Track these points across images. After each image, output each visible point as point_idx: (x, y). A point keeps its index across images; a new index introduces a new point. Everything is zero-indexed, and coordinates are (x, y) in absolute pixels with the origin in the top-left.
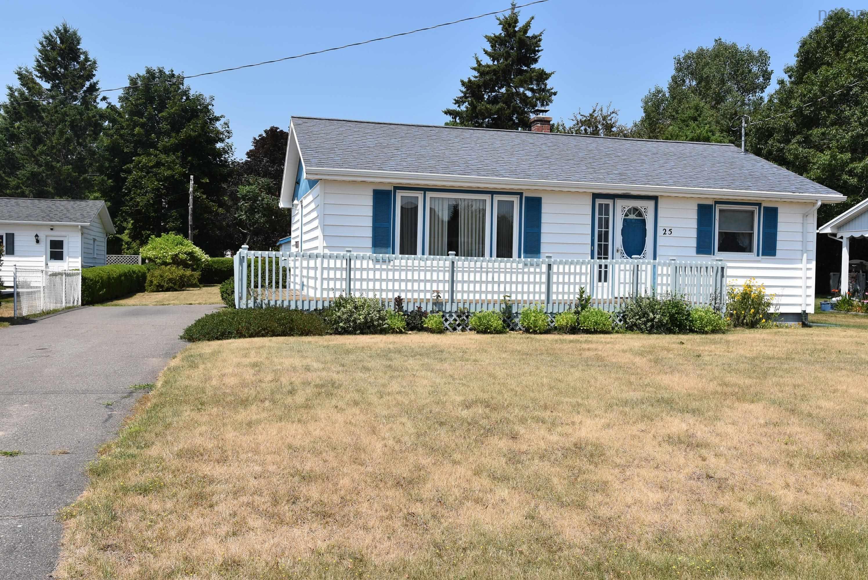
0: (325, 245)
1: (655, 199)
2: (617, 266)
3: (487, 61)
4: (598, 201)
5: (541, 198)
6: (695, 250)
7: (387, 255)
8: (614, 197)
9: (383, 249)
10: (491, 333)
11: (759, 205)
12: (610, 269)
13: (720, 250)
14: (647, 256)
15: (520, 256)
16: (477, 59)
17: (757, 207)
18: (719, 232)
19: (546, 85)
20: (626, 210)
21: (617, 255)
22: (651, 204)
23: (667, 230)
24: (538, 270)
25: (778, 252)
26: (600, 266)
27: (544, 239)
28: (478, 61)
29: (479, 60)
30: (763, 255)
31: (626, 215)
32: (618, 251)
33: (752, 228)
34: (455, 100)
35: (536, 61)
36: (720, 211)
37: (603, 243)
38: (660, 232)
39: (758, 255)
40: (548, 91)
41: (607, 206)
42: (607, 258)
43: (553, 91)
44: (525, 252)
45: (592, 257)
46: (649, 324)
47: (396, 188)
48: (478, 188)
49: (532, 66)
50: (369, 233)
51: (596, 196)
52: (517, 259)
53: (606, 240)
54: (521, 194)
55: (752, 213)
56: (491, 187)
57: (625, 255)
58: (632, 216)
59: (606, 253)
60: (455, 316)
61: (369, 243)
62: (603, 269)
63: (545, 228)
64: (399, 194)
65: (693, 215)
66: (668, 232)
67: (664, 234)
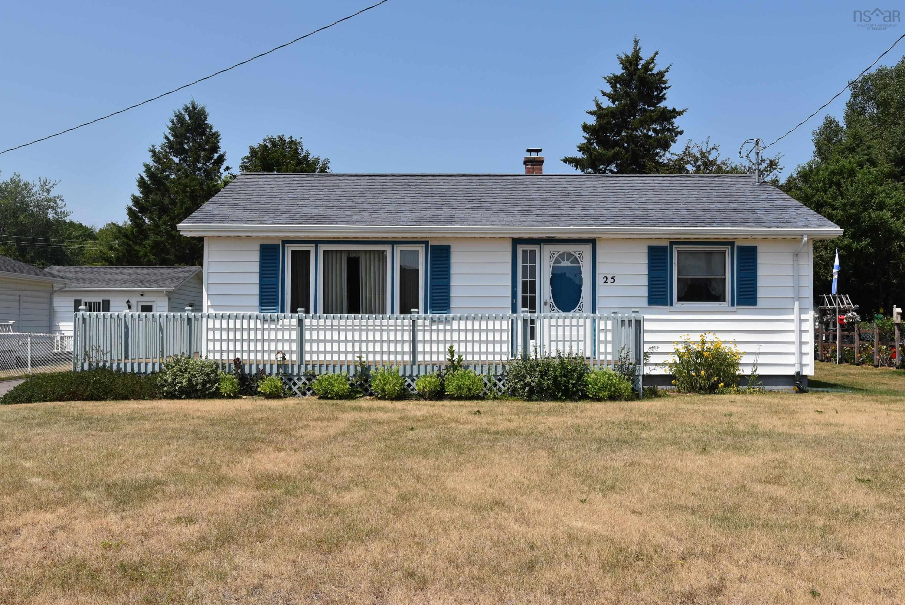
0: (209, 304)
1: (592, 242)
2: (546, 321)
3: (606, 103)
4: (521, 248)
5: (449, 246)
6: (646, 300)
7: (276, 314)
8: (540, 241)
9: (271, 308)
11: (732, 244)
12: (537, 324)
13: (680, 299)
14: (583, 309)
15: (426, 312)
16: (596, 102)
17: (729, 247)
18: (678, 279)
20: (556, 255)
21: (546, 308)
22: (587, 249)
23: (609, 277)
24: (448, 327)
25: (759, 301)
26: (525, 321)
27: (454, 292)
28: (598, 105)
29: (599, 103)
30: (738, 305)
31: (557, 261)
32: (546, 304)
33: (724, 274)
34: (578, 147)
35: (663, 98)
36: (679, 252)
37: (529, 295)
38: (600, 280)
39: (733, 305)
40: (673, 130)
41: (533, 252)
42: (533, 312)
43: (679, 130)
44: (433, 307)
45: (514, 311)
47: (285, 242)
48: (376, 238)
49: (658, 105)
50: (256, 290)
51: (516, 242)
52: (423, 315)
53: (533, 291)
54: (426, 243)
55: (724, 253)
56: (390, 236)
57: (556, 308)
58: (565, 263)
59: (532, 306)
60: (304, 379)
61: (256, 301)
62: (529, 325)
63: (454, 281)
64: (289, 249)
65: (643, 259)
66: (610, 280)
67: (605, 282)
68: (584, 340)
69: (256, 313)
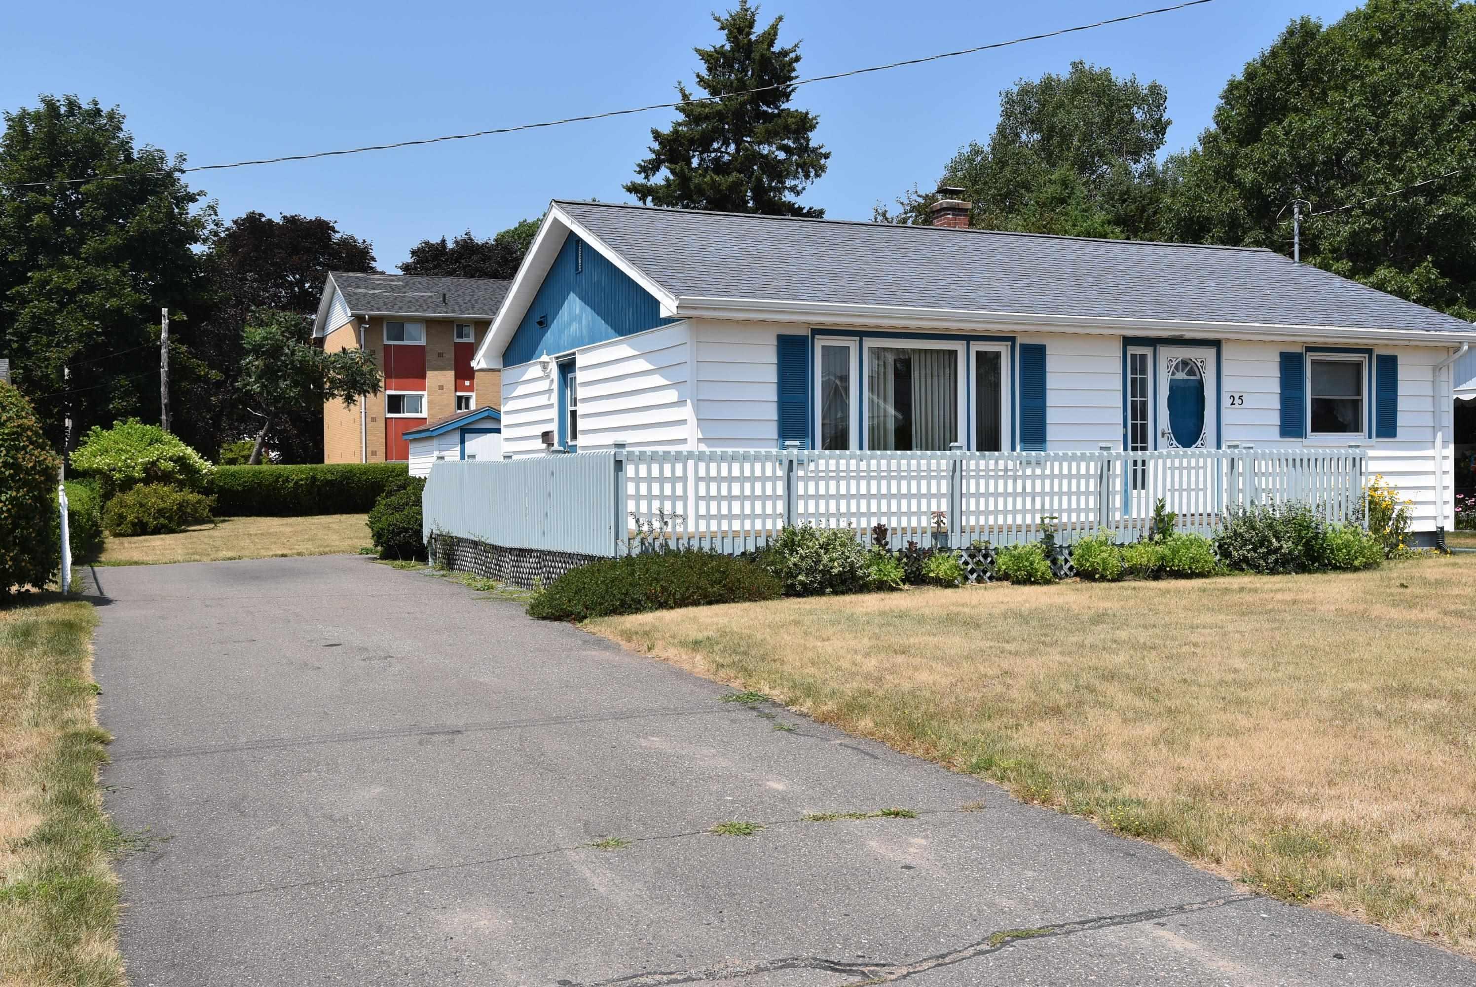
0: (700, 436)
1: (1216, 344)
2: (1160, 461)
3: (700, 94)
4: (1132, 350)
5: (1044, 346)
6: (1277, 430)
7: (806, 452)
8: (1154, 342)
9: (798, 441)
10: (1036, 583)
11: (1369, 351)
12: (1151, 465)
13: (1314, 430)
14: (1207, 443)
15: (1013, 449)
16: (682, 91)
17: (1367, 356)
18: (1312, 400)
19: (808, 140)
20: (1174, 364)
21: (1162, 442)
22: (1209, 354)
23: (1237, 398)
24: (1038, 471)
25: (1399, 431)
26: (1135, 463)
27: (1052, 416)
28: (685, 96)
29: (687, 92)
30: (1378, 436)
31: (1173, 374)
32: (1163, 434)
33: (1359, 392)
34: (639, 165)
35: (787, 96)
36: (1313, 362)
37: (1139, 422)
38: (1226, 401)
39: (1370, 437)
40: (814, 150)
41: (1143, 357)
42: (1144, 449)
43: (823, 151)
44: (1023, 440)
45: (1125, 449)
46: (1272, 558)
47: (816, 332)
48: (948, 329)
49: (784, 106)
50: (772, 413)
51: (1128, 341)
52: (1010, 453)
53: (1144, 417)
54: (1012, 339)
55: (1360, 365)
56: (966, 327)
57: (1174, 442)
58: (1181, 376)
59: (1144, 439)
61: (772, 431)
62: (1139, 467)
63: (1052, 399)
64: (820, 342)
65: (1274, 371)
66: (1237, 401)
67: (1232, 404)
68: (1205, 490)
69: (774, 451)
